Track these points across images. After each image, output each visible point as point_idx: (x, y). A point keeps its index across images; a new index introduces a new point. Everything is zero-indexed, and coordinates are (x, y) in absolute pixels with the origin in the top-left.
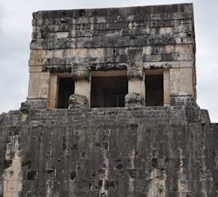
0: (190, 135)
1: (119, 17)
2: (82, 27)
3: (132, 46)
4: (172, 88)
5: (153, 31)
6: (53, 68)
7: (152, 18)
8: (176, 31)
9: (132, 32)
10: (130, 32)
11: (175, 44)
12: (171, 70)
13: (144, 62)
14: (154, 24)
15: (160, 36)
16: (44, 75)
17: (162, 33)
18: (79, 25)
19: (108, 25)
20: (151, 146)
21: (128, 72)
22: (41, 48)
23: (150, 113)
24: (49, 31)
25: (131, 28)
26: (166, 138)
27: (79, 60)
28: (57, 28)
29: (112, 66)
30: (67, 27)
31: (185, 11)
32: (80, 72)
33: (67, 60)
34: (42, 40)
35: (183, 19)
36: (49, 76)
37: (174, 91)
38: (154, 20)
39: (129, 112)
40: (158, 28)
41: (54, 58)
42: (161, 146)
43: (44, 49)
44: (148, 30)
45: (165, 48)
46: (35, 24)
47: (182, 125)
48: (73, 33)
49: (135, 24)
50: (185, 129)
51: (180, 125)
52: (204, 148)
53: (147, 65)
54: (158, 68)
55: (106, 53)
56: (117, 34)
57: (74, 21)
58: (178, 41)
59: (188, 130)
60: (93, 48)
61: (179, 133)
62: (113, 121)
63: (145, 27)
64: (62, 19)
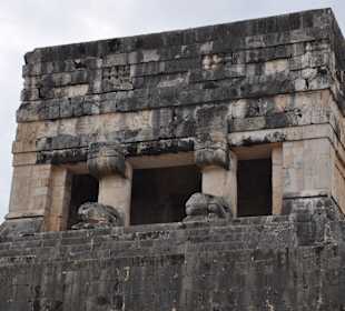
0: (291, 274)
1: (183, 47)
2: (113, 73)
3: (208, 103)
4: (287, 181)
5: (252, 70)
6: (56, 155)
7: (248, 45)
8: (296, 66)
9: (208, 75)
10: (204, 74)
11: (293, 93)
12: (285, 145)
13: (229, 132)
14: (252, 55)
15: (263, 78)
16: (40, 170)
17: (267, 73)
18: (109, 69)
19: (163, 65)
20: (211, 301)
21: (196, 153)
22: (36, 118)
23: (223, 232)
24: (52, 85)
25: (206, 67)
26: (241, 280)
27: (106, 136)
28: (67, 78)
29: (169, 145)
30: (85, 75)
31: (315, 25)
32: (103, 159)
33: (83, 139)
34: (39, 102)
35: (311, 42)
36: (48, 172)
37: (292, 189)
38: (251, 49)
39: (182, 231)
40: (260, 63)
41: (60, 135)
42: (230, 298)
43: (40, 120)
44: (239, 69)
45: (273, 102)
46: (28, 74)
47: (275, 252)
48: (98, 85)
49: (215, 59)
50: (280, 259)
51: (271, 252)
52: (320, 301)
53: (237, 138)
54: (258, 143)
55: (157, 119)
56: (181, 80)
57: (99, 63)
58: (300, 85)
59: (288, 263)
60: (134, 111)
61: (269, 270)
62: (146, 251)
63: (234, 63)
64: (78, 61)
